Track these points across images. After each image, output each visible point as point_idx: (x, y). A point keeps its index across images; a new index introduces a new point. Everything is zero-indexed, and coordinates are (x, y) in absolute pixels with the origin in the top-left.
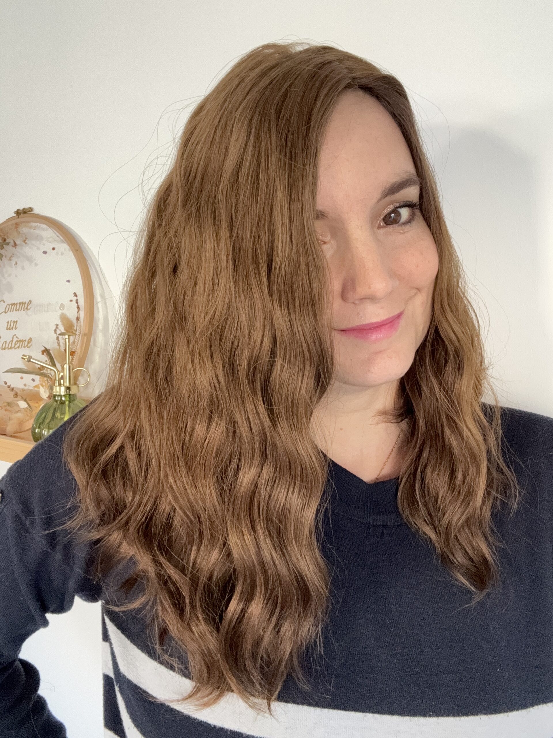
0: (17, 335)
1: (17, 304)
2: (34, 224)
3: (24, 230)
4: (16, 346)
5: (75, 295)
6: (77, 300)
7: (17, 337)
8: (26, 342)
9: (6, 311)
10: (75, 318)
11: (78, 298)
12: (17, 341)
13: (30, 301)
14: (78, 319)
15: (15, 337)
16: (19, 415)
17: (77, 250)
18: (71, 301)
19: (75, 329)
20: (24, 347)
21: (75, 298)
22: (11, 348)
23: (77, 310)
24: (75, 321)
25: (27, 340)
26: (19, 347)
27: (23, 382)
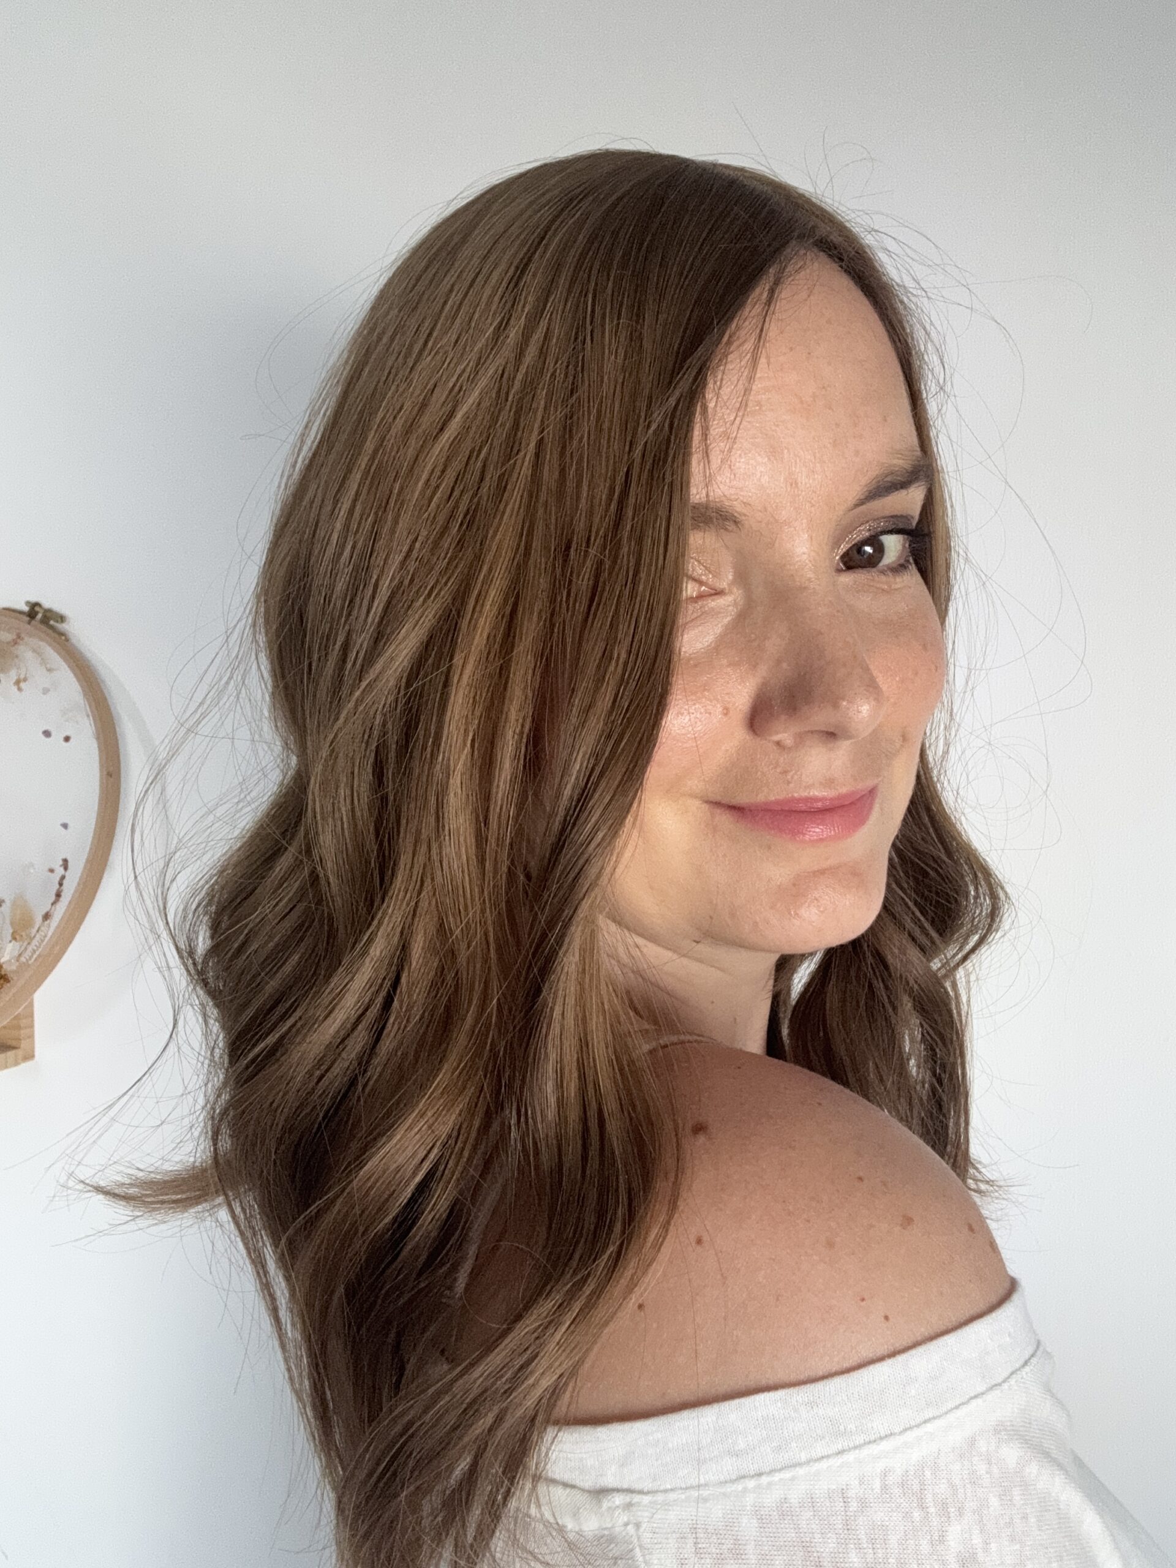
3: (29, 654)
5: (65, 864)
6: (63, 877)
10: (43, 913)
11: (67, 874)
14: (47, 916)
17: (109, 775)
18: (52, 871)
19: (34, 931)
21: (62, 870)
23: (53, 898)
24: (39, 919)
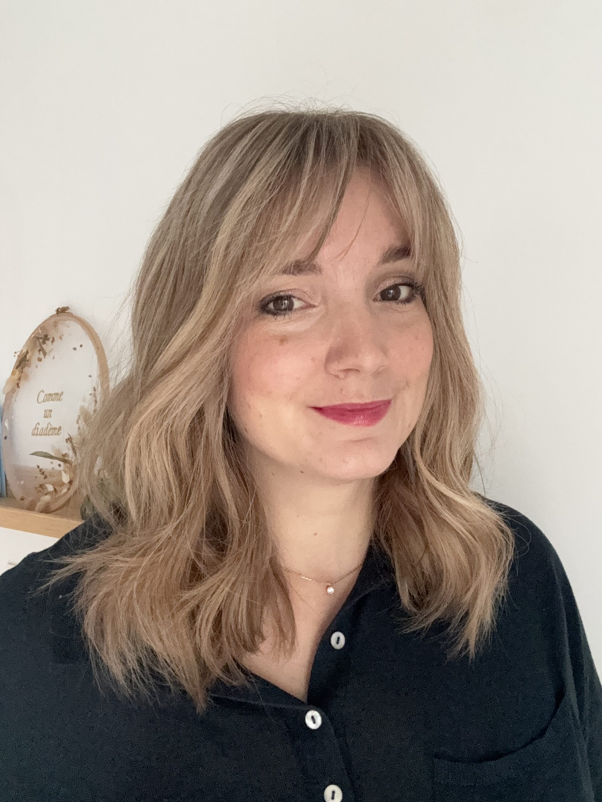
0: (51, 423)
1: (52, 394)
2: (68, 322)
3: (61, 327)
4: (50, 433)
5: (94, 389)
6: (95, 394)
7: (51, 425)
8: (57, 430)
9: (45, 399)
11: (96, 392)
12: (51, 429)
13: (62, 393)
15: (49, 425)
16: (47, 498)
17: (98, 348)
18: (91, 394)
20: (55, 434)
22: (45, 435)
23: (94, 403)
25: (58, 427)
26: (51, 434)
27: (52, 466)
